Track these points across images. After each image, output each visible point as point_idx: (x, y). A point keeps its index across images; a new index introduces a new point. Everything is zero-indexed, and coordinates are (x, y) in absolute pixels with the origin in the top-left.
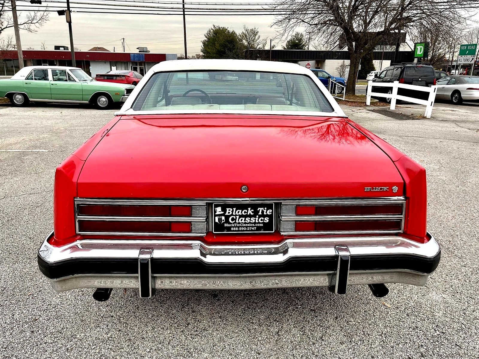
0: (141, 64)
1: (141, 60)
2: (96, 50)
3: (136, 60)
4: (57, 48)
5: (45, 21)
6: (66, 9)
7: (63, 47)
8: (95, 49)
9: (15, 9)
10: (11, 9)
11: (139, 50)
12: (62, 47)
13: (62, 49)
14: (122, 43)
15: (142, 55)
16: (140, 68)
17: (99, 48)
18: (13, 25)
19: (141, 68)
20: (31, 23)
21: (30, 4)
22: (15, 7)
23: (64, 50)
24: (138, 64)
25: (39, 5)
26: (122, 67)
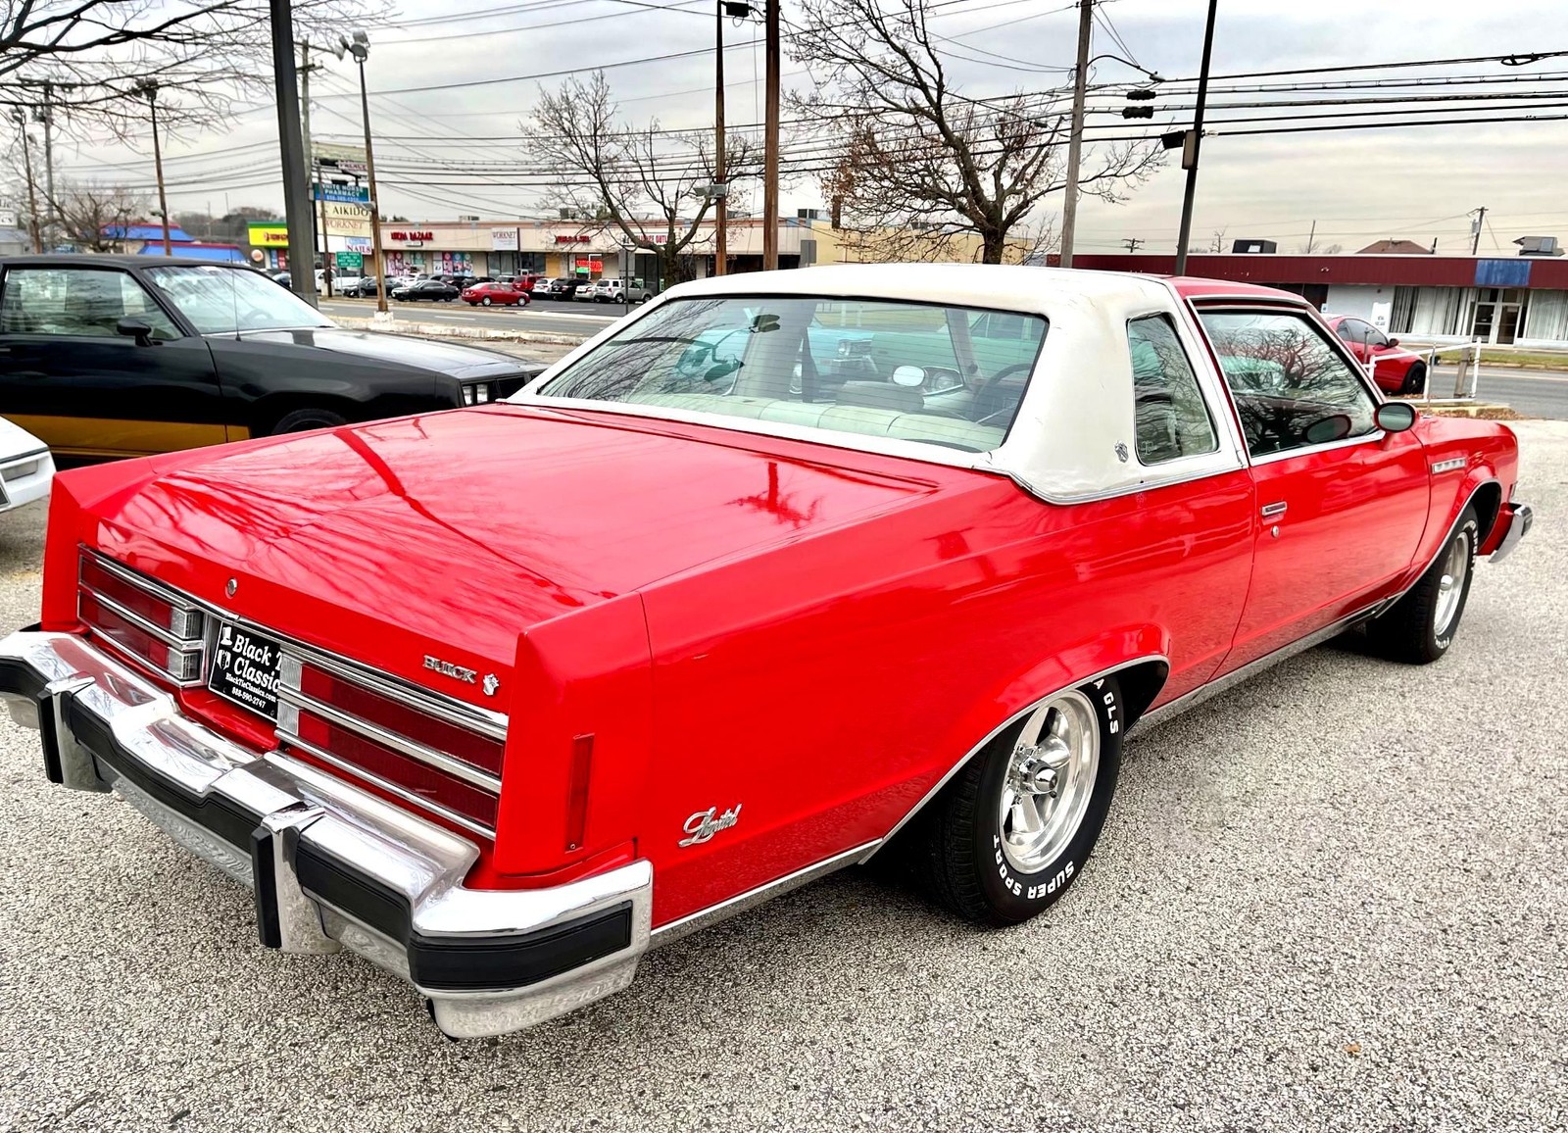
0: (1510, 295)
1: (1516, 282)
2: (1383, 251)
3: (1497, 280)
4: (1241, 245)
5: (1156, 168)
6: (1191, 127)
7: (1261, 243)
8: (1383, 246)
9: (1077, 137)
10: (1069, 139)
11: (1521, 247)
12: (1255, 243)
13: (1254, 249)
14: (1474, 224)
15: (1524, 263)
16: (1505, 309)
17: (1395, 244)
18: (1065, 183)
19: (1509, 310)
20: (1115, 175)
21: (1121, 120)
22: (1080, 132)
23: (1261, 251)
24: (1500, 295)
25: (1144, 120)
26: (1437, 307)
